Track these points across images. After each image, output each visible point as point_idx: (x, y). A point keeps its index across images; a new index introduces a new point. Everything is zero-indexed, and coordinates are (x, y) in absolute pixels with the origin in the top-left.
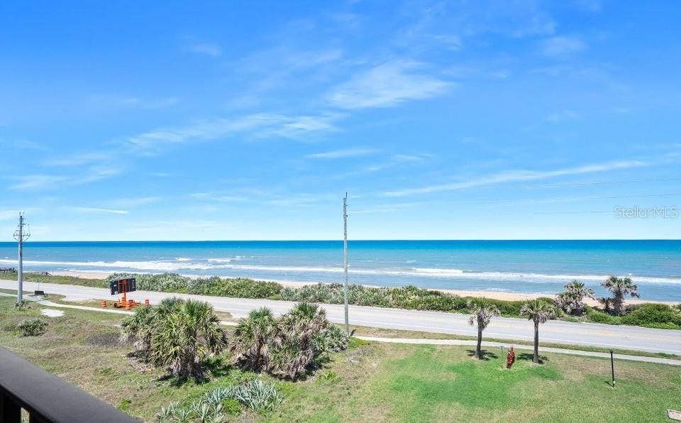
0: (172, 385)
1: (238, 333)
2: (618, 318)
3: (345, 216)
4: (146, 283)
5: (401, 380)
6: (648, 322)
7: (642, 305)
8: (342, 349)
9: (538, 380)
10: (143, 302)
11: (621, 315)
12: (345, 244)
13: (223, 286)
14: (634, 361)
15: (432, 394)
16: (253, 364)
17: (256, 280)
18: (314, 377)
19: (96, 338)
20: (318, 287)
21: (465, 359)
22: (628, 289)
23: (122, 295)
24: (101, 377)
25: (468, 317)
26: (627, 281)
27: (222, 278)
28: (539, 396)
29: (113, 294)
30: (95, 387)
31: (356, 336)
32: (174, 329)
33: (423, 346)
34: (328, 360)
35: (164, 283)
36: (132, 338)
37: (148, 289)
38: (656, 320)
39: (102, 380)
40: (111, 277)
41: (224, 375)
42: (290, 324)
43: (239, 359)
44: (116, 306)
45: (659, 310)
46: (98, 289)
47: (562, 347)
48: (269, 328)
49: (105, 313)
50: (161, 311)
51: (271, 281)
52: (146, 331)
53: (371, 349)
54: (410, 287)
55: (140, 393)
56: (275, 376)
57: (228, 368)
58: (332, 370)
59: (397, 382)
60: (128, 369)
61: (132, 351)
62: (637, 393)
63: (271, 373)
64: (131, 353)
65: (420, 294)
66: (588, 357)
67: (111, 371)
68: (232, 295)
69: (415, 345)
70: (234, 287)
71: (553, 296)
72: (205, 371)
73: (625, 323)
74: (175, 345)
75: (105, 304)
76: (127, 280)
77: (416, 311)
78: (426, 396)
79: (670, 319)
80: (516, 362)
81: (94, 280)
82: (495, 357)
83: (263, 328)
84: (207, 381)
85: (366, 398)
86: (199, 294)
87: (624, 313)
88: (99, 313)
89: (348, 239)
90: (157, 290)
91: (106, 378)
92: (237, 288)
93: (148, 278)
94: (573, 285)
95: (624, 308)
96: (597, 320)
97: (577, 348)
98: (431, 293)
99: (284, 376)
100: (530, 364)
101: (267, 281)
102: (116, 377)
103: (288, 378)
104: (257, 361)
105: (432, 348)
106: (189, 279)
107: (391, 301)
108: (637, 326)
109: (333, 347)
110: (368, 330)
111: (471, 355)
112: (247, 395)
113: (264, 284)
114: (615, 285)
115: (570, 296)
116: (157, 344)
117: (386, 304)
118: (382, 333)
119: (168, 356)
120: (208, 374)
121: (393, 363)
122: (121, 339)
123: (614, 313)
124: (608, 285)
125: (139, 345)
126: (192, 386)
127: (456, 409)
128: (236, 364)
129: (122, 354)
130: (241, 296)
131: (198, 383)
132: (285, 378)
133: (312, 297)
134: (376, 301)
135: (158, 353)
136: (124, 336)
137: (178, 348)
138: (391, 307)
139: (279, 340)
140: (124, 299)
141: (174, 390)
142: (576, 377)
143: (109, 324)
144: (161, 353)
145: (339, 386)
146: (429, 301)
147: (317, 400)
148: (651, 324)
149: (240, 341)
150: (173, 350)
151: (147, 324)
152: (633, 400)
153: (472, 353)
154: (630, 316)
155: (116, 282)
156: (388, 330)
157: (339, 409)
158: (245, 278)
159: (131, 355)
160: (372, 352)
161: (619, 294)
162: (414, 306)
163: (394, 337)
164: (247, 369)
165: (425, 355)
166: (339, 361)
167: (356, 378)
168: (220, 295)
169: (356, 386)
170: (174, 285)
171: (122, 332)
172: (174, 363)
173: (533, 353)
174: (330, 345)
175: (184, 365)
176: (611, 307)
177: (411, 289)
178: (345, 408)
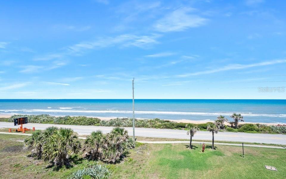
0: (54, 170)
1: (87, 143)
2: (236, 130)
3: (133, 88)
4: (32, 120)
5: (162, 160)
6: (247, 130)
7: (245, 124)
8: (133, 147)
9: (216, 156)
10: (32, 129)
11: (237, 128)
12: (133, 101)
13: (72, 120)
14: (247, 147)
15: (176, 165)
16: (94, 157)
17: (88, 117)
18: (123, 161)
19: (9, 148)
20: (117, 119)
21: (185, 149)
22: (240, 118)
23: (20, 126)
24: (14, 169)
25: (186, 131)
26: (240, 115)
27: (71, 116)
28: (218, 163)
29: (15, 125)
30: (12, 174)
31: (138, 141)
32: (55, 143)
33: (167, 144)
34: (128, 153)
35: (42, 119)
36: (30, 148)
37: (33, 122)
38: (250, 130)
39: (15, 170)
40: (13, 117)
41: (80, 163)
42: (112, 137)
43: (86, 155)
44: (17, 131)
45: (251, 126)
46: (5, 123)
47: (220, 142)
48: (102, 140)
49: (11, 135)
50: (46, 134)
51: (95, 117)
52: (38, 144)
53: (145, 147)
54: (157, 119)
55: (37, 176)
56: (105, 162)
57: (81, 159)
58: (131, 158)
59: (160, 161)
60: (29, 164)
61: (30, 154)
62: (252, 160)
63: (103, 161)
64: (29, 155)
65: (161, 122)
66: (230, 146)
67: (20, 165)
68: (77, 124)
69: (163, 144)
70: (78, 121)
71: (213, 122)
72: (70, 162)
73: (239, 131)
74: (56, 150)
75: (11, 130)
76: (23, 118)
77: (160, 129)
78: (174, 167)
79: (254, 129)
80: (205, 149)
81: (3, 118)
82: (197, 148)
83: (99, 140)
84: (72, 167)
85: (148, 169)
86: (60, 124)
87: (238, 128)
88: (8, 135)
89: (134, 99)
90: (38, 123)
91: (17, 169)
92: (79, 121)
93: (33, 117)
94: (220, 117)
95: (238, 126)
96: (229, 130)
97: (225, 142)
98: (166, 121)
99: (109, 162)
100: (211, 150)
101: (93, 117)
102: (23, 168)
103: (111, 163)
104: (95, 156)
105: (171, 145)
106: (54, 117)
107: (149, 126)
108: (243, 133)
109: (129, 147)
110: (142, 138)
111: (187, 147)
112: (94, 173)
113: (92, 119)
114: (236, 117)
115: (219, 121)
116: (46, 150)
117: (147, 127)
118: (148, 139)
119: (52, 156)
120: (72, 163)
121: (156, 152)
122: (24, 148)
123: (235, 128)
124: (233, 117)
125: (35, 151)
126: (64, 170)
127: (188, 172)
128: (85, 158)
129: (25, 156)
130: (81, 124)
131: (68, 168)
132: (109, 163)
133: (114, 124)
134: (143, 125)
135: (46, 155)
136: (26, 146)
137: (57, 152)
138: (149, 128)
139: (106, 145)
140: (21, 127)
141: (55, 173)
142: (229, 154)
143: (14, 141)
144: (48, 154)
145: (135, 165)
146: (165, 125)
147: (127, 172)
148: (248, 132)
149: (88, 146)
150: (55, 153)
151: (39, 140)
152: (252, 162)
153: (187, 146)
154: (241, 129)
155: (17, 119)
156: (150, 138)
157: (138, 176)
158: (83, 116)
159: (30, 156)
160: (146, 148)
161: (236, 120)
162: (159, 127)
163: (154, 141)
164: (91, 160)
165: (169, 148)
166: (133, 153)
167: (142, 160)
168: (70, 124)
169: (143, 164)
170: (47, 120)
171: (25, 144)
172: (56, 159)
173: (212, 145)
174: (128, 146)
175: (60, 160)
176: (234, 125)
177: (157, 120)
178: (140, 175)
